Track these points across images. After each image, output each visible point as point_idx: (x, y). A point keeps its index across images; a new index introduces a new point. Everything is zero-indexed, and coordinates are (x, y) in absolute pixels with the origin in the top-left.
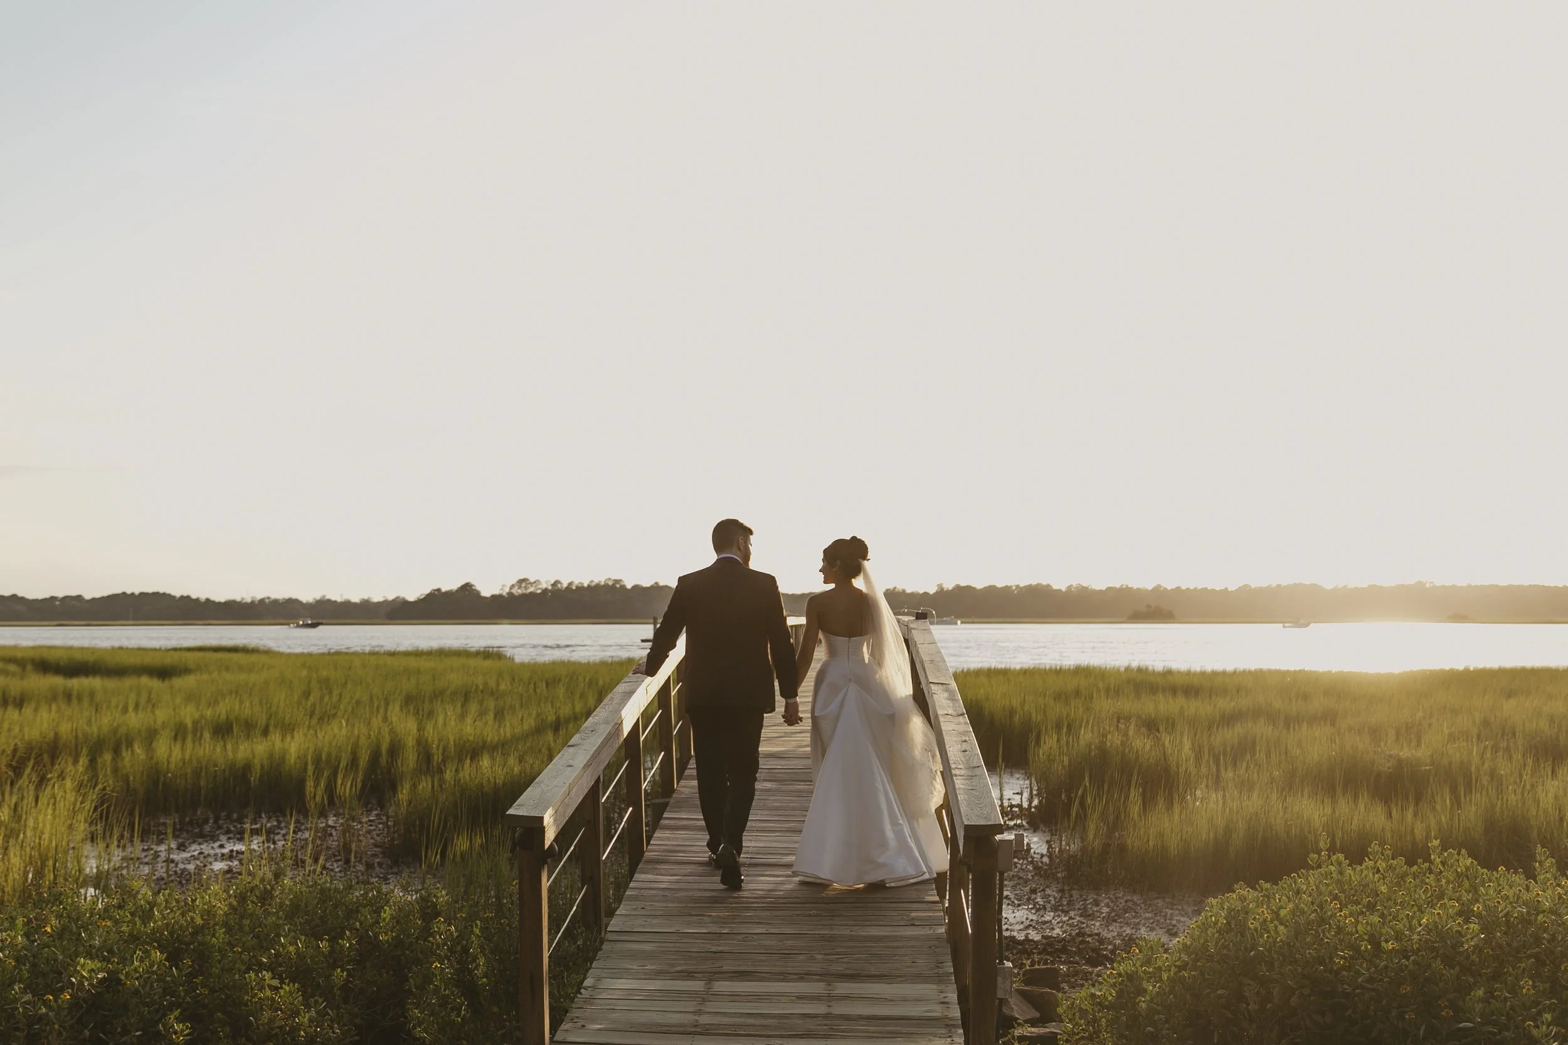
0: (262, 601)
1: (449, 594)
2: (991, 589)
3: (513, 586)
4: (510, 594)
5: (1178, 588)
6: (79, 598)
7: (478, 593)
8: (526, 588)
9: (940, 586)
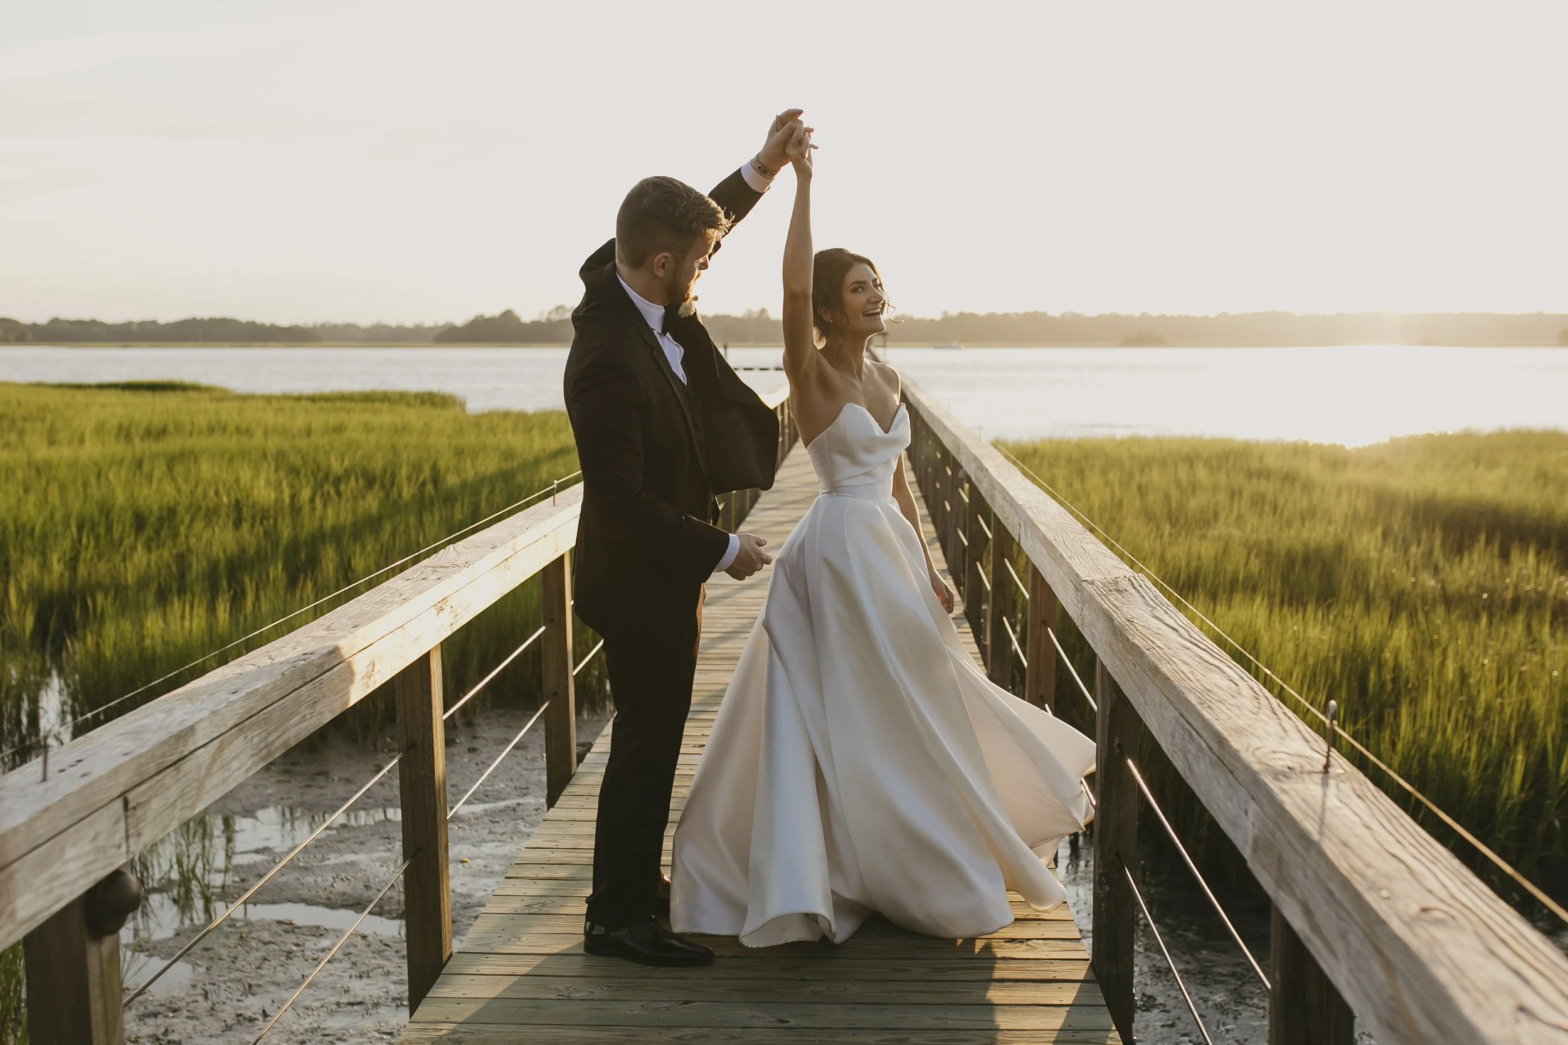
0: (323, 326)
1: (491, 320)
2: (991, 316)
3: (550, 313)
4: (549, 320)
5: (1163, 316)
6: (154, 322)
7: (517, 320)
8: (563, 314)
9: (945, 313)
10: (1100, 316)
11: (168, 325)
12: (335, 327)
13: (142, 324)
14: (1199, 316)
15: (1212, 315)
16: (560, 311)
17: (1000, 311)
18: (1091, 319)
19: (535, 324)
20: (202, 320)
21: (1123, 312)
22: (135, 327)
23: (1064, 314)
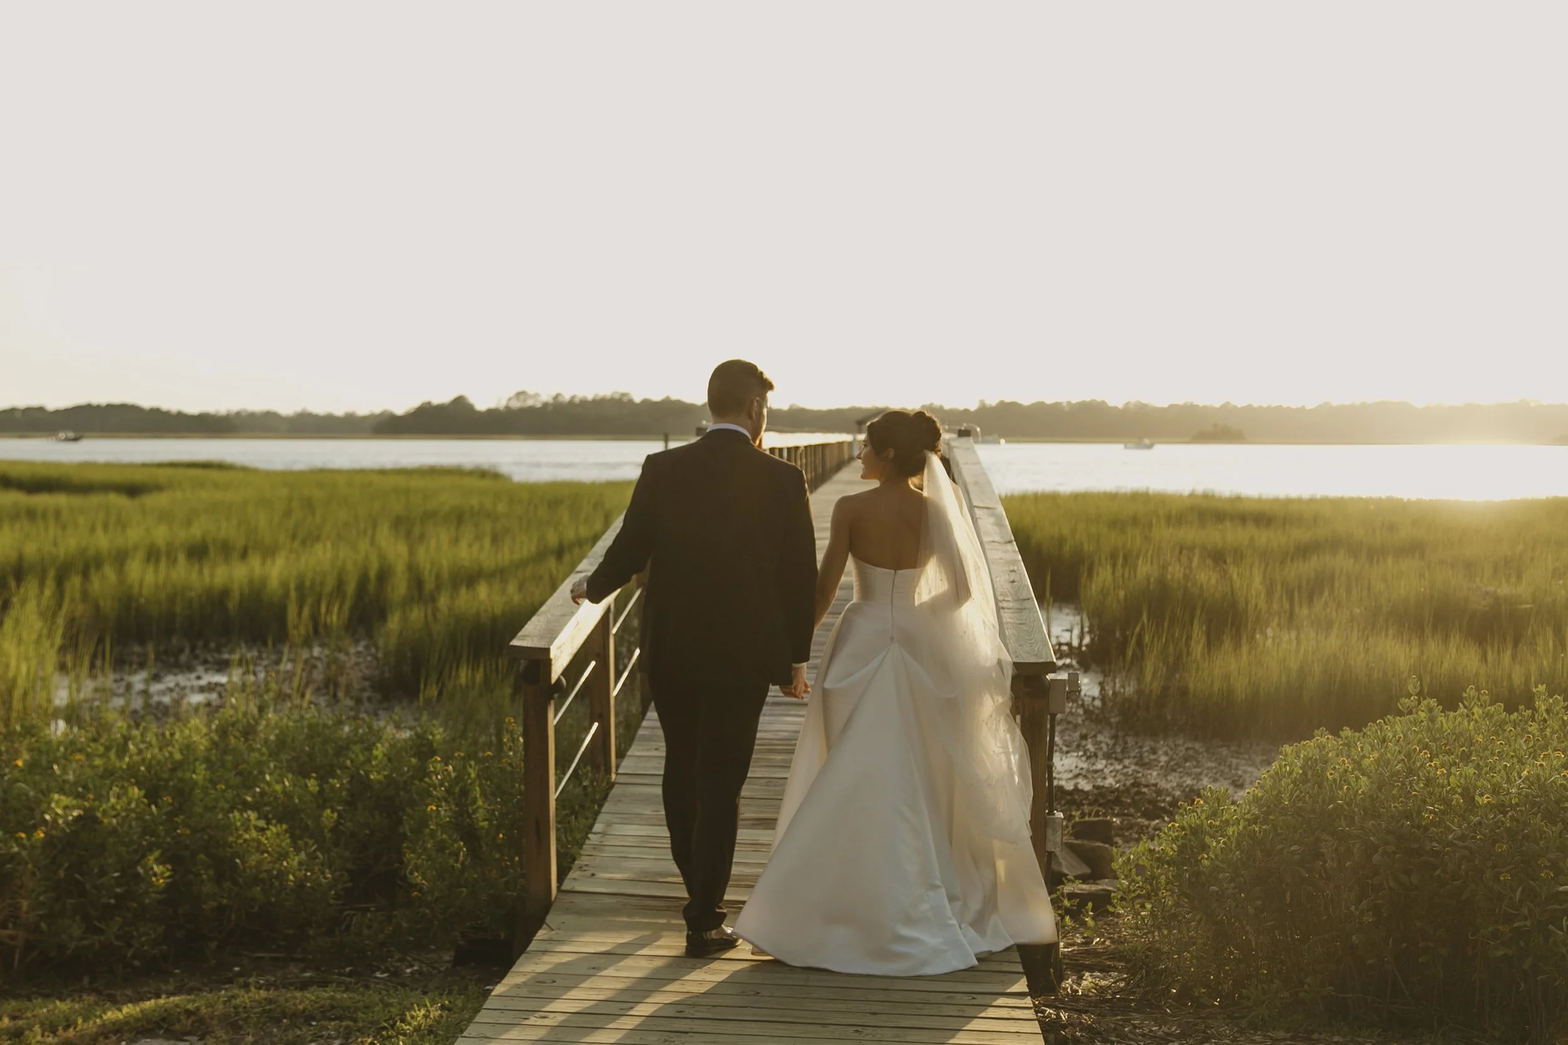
0: (238, 414)
1: (441, 408)
3: (510, 399)
4: (507, 408)
5: (1250, 406)
6: (41, 409)
7: (471, 407)
8: (525, 401)
9: (982, 402)
10: (1171, 406)
11: (57, 412)
12: (252, 416)
13: (28, 411)
14: (1294, 406)
15: (1310, 405)
16: (522, 397)
17: (1049, 400)
18: (1163, 409)
19: (492, 413)
20: (98, 407)
21: (1201, 401)
22: (18, 415)
23: (1127, 404)
